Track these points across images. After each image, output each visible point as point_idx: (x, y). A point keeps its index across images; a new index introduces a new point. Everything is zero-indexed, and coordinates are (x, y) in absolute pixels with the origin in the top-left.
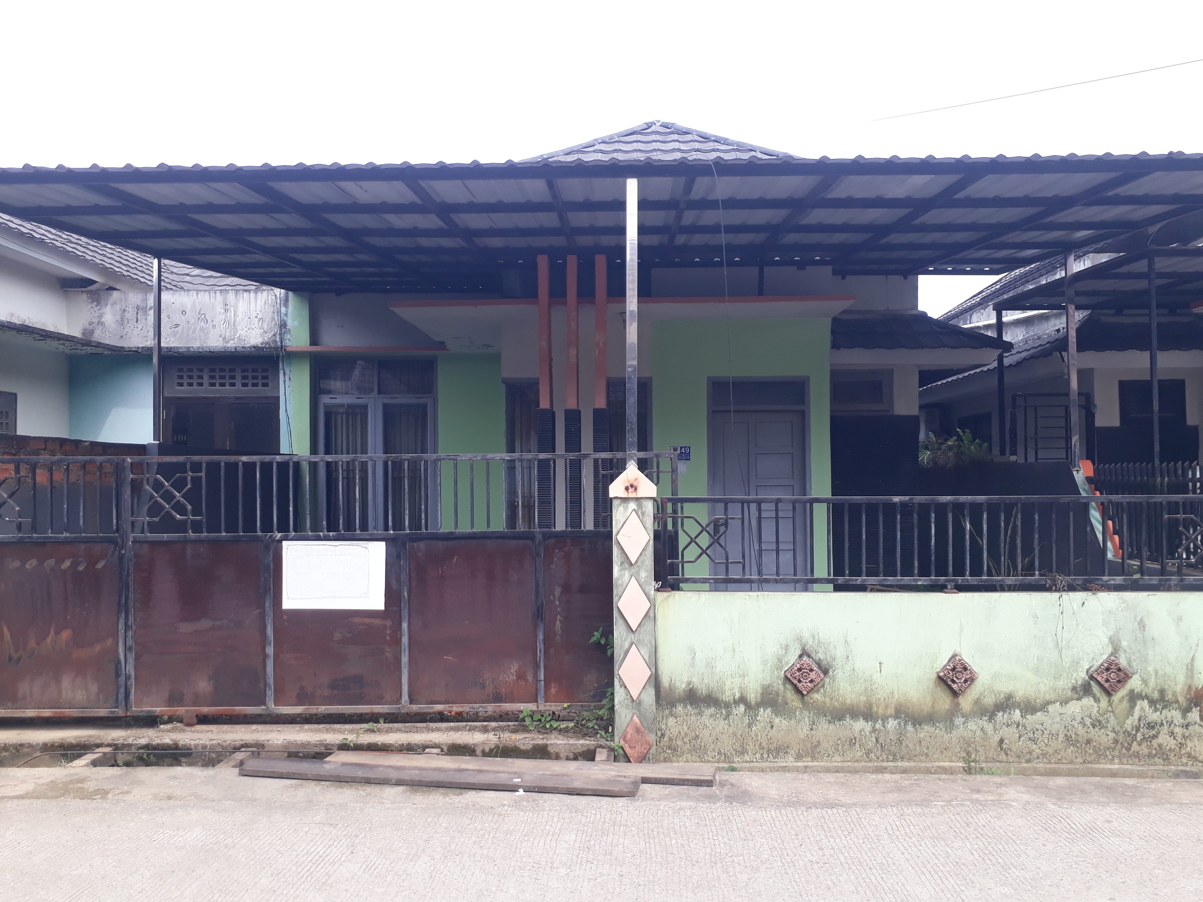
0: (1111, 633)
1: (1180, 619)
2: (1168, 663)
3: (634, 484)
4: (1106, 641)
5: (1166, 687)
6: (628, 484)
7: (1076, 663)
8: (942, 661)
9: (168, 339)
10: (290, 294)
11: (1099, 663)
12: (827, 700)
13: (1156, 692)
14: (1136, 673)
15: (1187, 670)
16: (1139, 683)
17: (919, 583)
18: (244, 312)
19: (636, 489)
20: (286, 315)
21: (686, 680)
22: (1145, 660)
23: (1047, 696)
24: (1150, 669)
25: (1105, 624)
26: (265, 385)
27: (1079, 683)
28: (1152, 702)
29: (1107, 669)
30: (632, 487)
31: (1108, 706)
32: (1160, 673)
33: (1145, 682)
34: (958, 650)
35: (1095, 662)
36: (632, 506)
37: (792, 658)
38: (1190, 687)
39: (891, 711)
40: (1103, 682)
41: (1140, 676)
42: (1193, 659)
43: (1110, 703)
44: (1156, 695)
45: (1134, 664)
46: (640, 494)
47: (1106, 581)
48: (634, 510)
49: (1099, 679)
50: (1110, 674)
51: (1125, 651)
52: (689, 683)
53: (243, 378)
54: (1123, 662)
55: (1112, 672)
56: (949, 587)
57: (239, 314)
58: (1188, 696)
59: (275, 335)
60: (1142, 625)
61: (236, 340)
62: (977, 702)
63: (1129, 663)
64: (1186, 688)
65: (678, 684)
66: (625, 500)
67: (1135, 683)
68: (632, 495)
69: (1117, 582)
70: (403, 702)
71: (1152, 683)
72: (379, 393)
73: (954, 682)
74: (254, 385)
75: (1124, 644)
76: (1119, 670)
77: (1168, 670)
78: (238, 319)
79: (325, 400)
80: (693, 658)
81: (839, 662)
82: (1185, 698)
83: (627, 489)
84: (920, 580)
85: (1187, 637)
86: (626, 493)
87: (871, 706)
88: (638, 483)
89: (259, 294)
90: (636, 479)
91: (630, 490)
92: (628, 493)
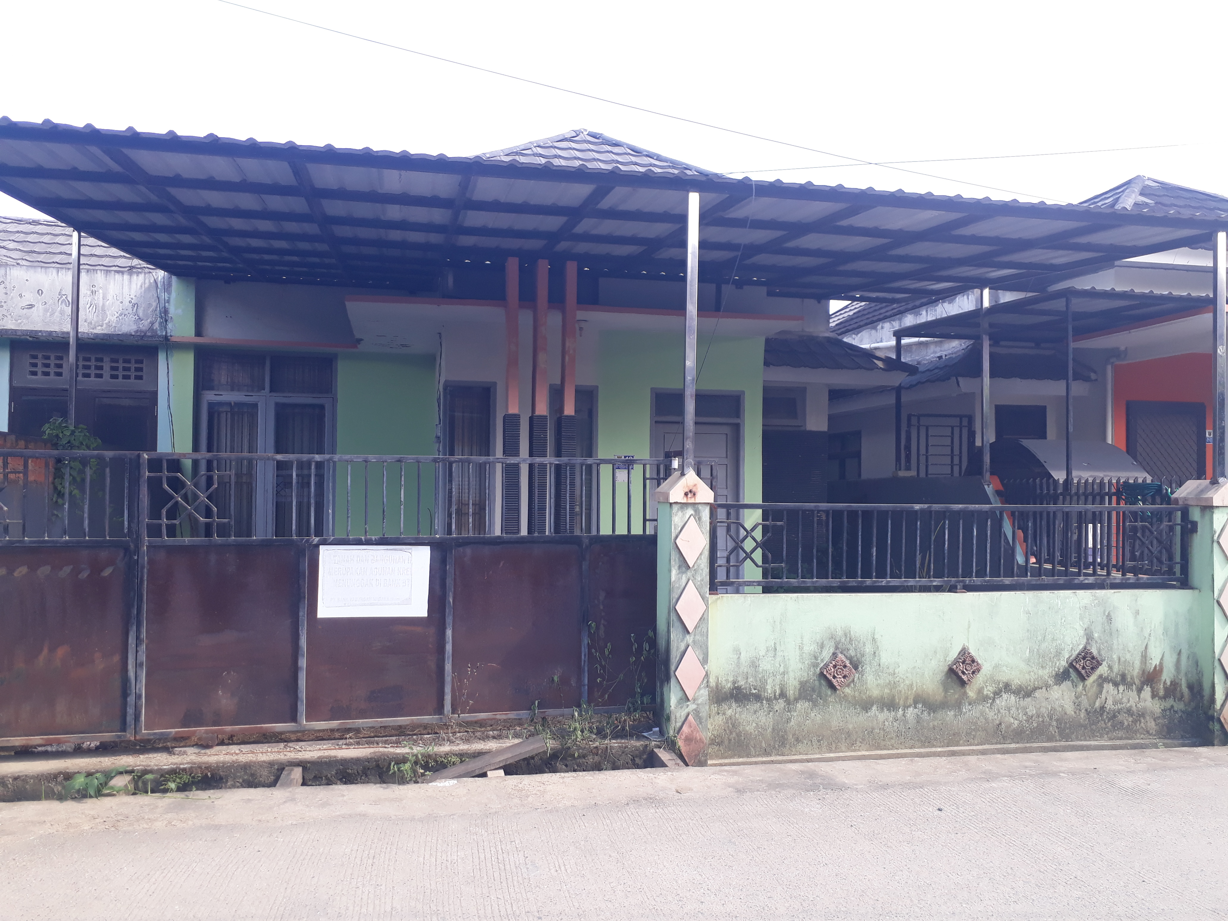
0: (1086, 626)
1: (1137, 613)
2: (1128, 651)
3: (694, 490)
4: (1082, 632)
5: (1127, 672)
6: (687, 490)
7: (1058, 654)
8: (954, 654)
9: (19, 321)
10: (174, 278)
11: (1077, 652)
12: (857, 694)
13: (1119, 676)
14: (1104, 660)
15: (1142, 656)
16: (1106, 669)
17: (934, 584)
18: (115, 296)
19: (694, 494)
20: (168, 302)
21: (732, 679)
22: (1110, 649)
23: (1036, 683)
24: (1115, 656)
25: (1081, 618)
26: (140, 378)
27: (1061, 670)
28: (1116, 684)
29: (1084, 658)
30: (690, 493)
31: (1082, 690)
32: (1122, 659)
33: (1110, 667)
34: (966, 644)
35: (1073, 652)
36: (690, 511)
37: (826, 655)
38: (1144, 671)
39: (910, 701)
40: (1080, 669)
41: (1107, 663)
42: (1146, 648)
43: (1084, 687)
44: (1119, 679)
45: (1103, 653)
46: (698, 499)
47: (1082, 581)
48: (692, 515)
49: (1078, 666)
50: (1086, 662)
51: (1096, 642)
52: (734, 682)
53: (113, 368)
54: (1094, 651)
55: (1088, 660)
56: (959, 587)
57: (110, 297)
58: (1142, 679)
59: (152, 323)
60: (1109, 618)
61: (105, 326)
62: (980, 691)
63: (1099, 652)
64: (1141, 673)
65: (724, 683)
66: (684, 506)
67: (1103, 670)
68: (692, 501)
69: (1090, 582)
70: (445, 712)
71: (1116, 668)
72: (271, 391)
73: (963, 673)
74: (126, 377)
75: (1096, 635)
76: (1093, 658)
77: (1128, 657)
78: (108, 303)
79: (210, 396)
80: (739, 658)
81: (867, 659)
82: (1140, 680)
83: (686, 494)
84: (935, 581)
85: (1142, 629)
86: (685, 499)
87: (894, 697)
88: (697, 489)
89: (135, 277)
90: (695, 485)
91: (689, 495)
92: (687, 498)
